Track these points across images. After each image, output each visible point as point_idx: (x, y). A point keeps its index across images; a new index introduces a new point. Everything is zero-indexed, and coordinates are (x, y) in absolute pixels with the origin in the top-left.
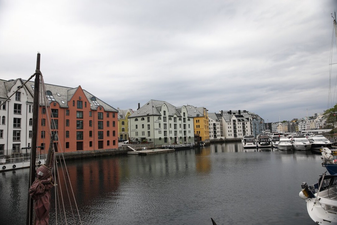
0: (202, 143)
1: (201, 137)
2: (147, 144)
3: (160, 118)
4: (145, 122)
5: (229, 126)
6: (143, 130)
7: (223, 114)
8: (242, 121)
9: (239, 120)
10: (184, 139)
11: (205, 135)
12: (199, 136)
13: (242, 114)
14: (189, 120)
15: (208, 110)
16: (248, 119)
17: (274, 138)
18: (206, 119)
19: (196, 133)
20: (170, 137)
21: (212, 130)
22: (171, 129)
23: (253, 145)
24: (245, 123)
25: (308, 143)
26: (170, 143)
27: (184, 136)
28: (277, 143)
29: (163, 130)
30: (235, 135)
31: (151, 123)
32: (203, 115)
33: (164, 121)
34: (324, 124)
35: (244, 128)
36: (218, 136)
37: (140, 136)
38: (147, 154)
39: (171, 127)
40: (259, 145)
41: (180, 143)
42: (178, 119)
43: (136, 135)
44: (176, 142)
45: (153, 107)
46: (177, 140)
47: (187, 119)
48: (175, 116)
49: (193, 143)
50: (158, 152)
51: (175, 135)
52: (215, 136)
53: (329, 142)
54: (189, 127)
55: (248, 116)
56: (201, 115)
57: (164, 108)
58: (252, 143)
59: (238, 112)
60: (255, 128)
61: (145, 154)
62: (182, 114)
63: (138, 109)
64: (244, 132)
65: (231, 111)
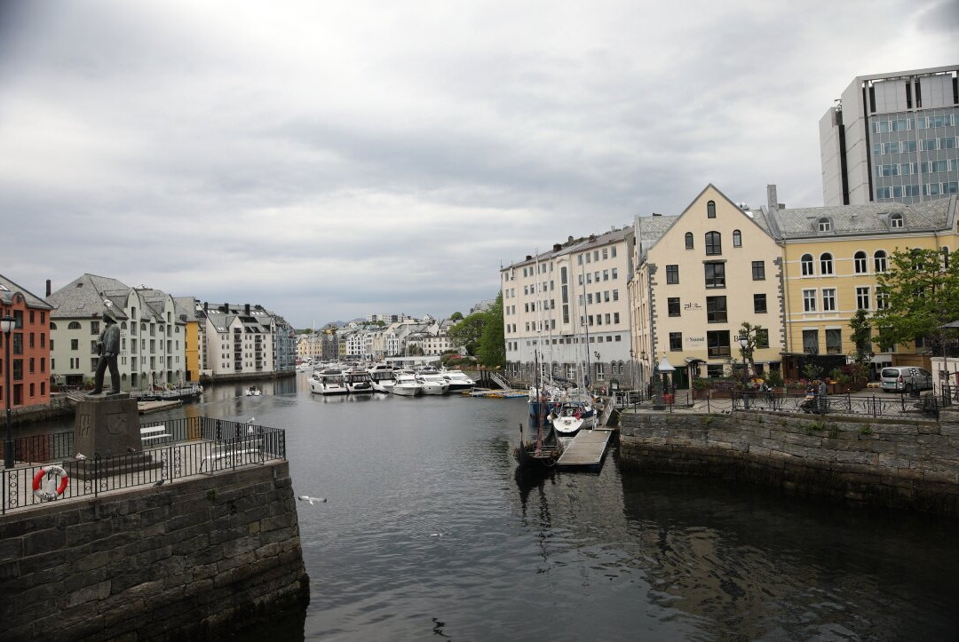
8: (255, 332)
9: (248, 330)
13: (253, 314)
14: (176, 330)
16: (268, 327)
24: (262, 338)
29: (129, 355)
30: (238, 367)
33: (132, 333)
35: (258, 348)
39: (143, 348)
42: (157, 326)
48: (153, 320)
55: (267, 321)
56: (189, 318)
59: (246, 309)
60: (281, 349)
62: (165, 317)
64: (258, 358)
65: (227, 305)
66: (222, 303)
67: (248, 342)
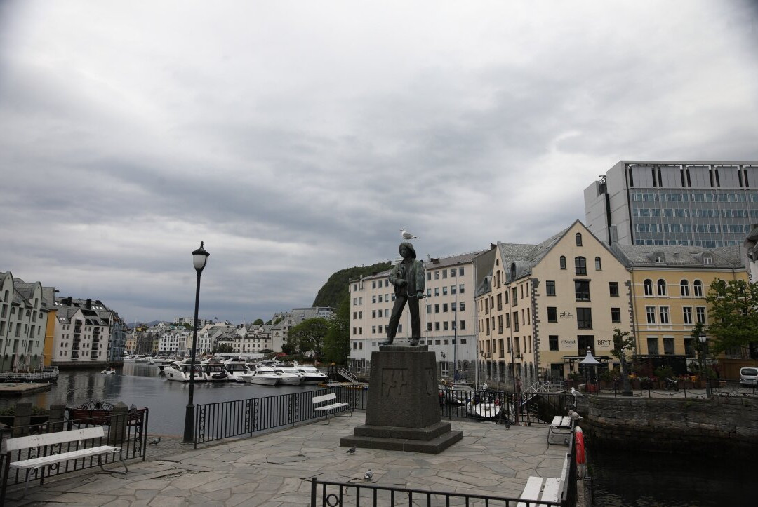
5: (66, 332)
8: (94, 324)
9: (88, 322)
13: (93, 308)
16: (106, 321)
24: (100, 330)
30: (75, 355)
35: (96, 339)
55: (106, 316)
59: (85, 302)
60: (116, 341)
64: (95, 348)
65: (70, 298)
66: (66, 297)
67: (87, 333)
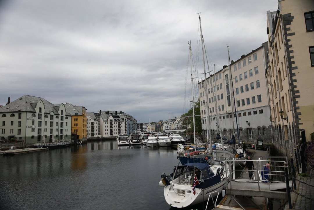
0: (79, 141)
1: (78, 136)
2: (16, 143)
3: (35, 115)
4: (16, 119)
5: (107, 125)
6: (12, 127)
7: (101, 114)
8: (118, 121)
9: (116, 120)
10: (60, 137)
11: (82, 134)
12: (76, 134)
13: (118, 115)
14: (67, 118)
15: (87, 110)
16: (123, 119)
17: (144, 136)
18: (84, 118)
19: (73, 131)
20: (45, 135)
21: (90, 129)
22: (46, 127)
23: (126, 143)
24: (121, 123)
25: (169, 141)
26: (44, 142)
27: (60, 134)
28: (146, 141)
29: (36, 128)
30: (111, 134)
31: (23, 120)
32: (82, 114)
33: (39, 118)
34: (181, 125)
35: (119, 127)
36: (95, 134)
37: (8, 134)
38: (15, 154)
39: (46, 125)
40: (131, 143)
41: (56, 141)
42: (55, 116)
43: (2, 133)
44: (51, 141)
45: (27, 102)
46: (53, 138)
47: (65, 117)
48: (52, 114)
49: (69, 142)
50: (29, 151)
51: (50, 133)
52: (93, 135)
53: (183, 140)
54: (67, 126)
55: (123, 117)
56: (79, 114)
57: (40, 105)
58: (126, 141)
59: (115, 113)
60: (129, 128)
61: (12, 154)
62: (60, 112)
63: (7, 104)
64: (120, 131)
67: (115, 125)
